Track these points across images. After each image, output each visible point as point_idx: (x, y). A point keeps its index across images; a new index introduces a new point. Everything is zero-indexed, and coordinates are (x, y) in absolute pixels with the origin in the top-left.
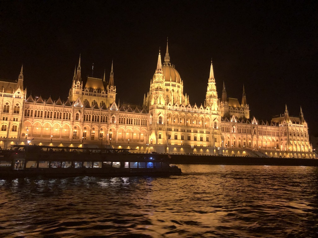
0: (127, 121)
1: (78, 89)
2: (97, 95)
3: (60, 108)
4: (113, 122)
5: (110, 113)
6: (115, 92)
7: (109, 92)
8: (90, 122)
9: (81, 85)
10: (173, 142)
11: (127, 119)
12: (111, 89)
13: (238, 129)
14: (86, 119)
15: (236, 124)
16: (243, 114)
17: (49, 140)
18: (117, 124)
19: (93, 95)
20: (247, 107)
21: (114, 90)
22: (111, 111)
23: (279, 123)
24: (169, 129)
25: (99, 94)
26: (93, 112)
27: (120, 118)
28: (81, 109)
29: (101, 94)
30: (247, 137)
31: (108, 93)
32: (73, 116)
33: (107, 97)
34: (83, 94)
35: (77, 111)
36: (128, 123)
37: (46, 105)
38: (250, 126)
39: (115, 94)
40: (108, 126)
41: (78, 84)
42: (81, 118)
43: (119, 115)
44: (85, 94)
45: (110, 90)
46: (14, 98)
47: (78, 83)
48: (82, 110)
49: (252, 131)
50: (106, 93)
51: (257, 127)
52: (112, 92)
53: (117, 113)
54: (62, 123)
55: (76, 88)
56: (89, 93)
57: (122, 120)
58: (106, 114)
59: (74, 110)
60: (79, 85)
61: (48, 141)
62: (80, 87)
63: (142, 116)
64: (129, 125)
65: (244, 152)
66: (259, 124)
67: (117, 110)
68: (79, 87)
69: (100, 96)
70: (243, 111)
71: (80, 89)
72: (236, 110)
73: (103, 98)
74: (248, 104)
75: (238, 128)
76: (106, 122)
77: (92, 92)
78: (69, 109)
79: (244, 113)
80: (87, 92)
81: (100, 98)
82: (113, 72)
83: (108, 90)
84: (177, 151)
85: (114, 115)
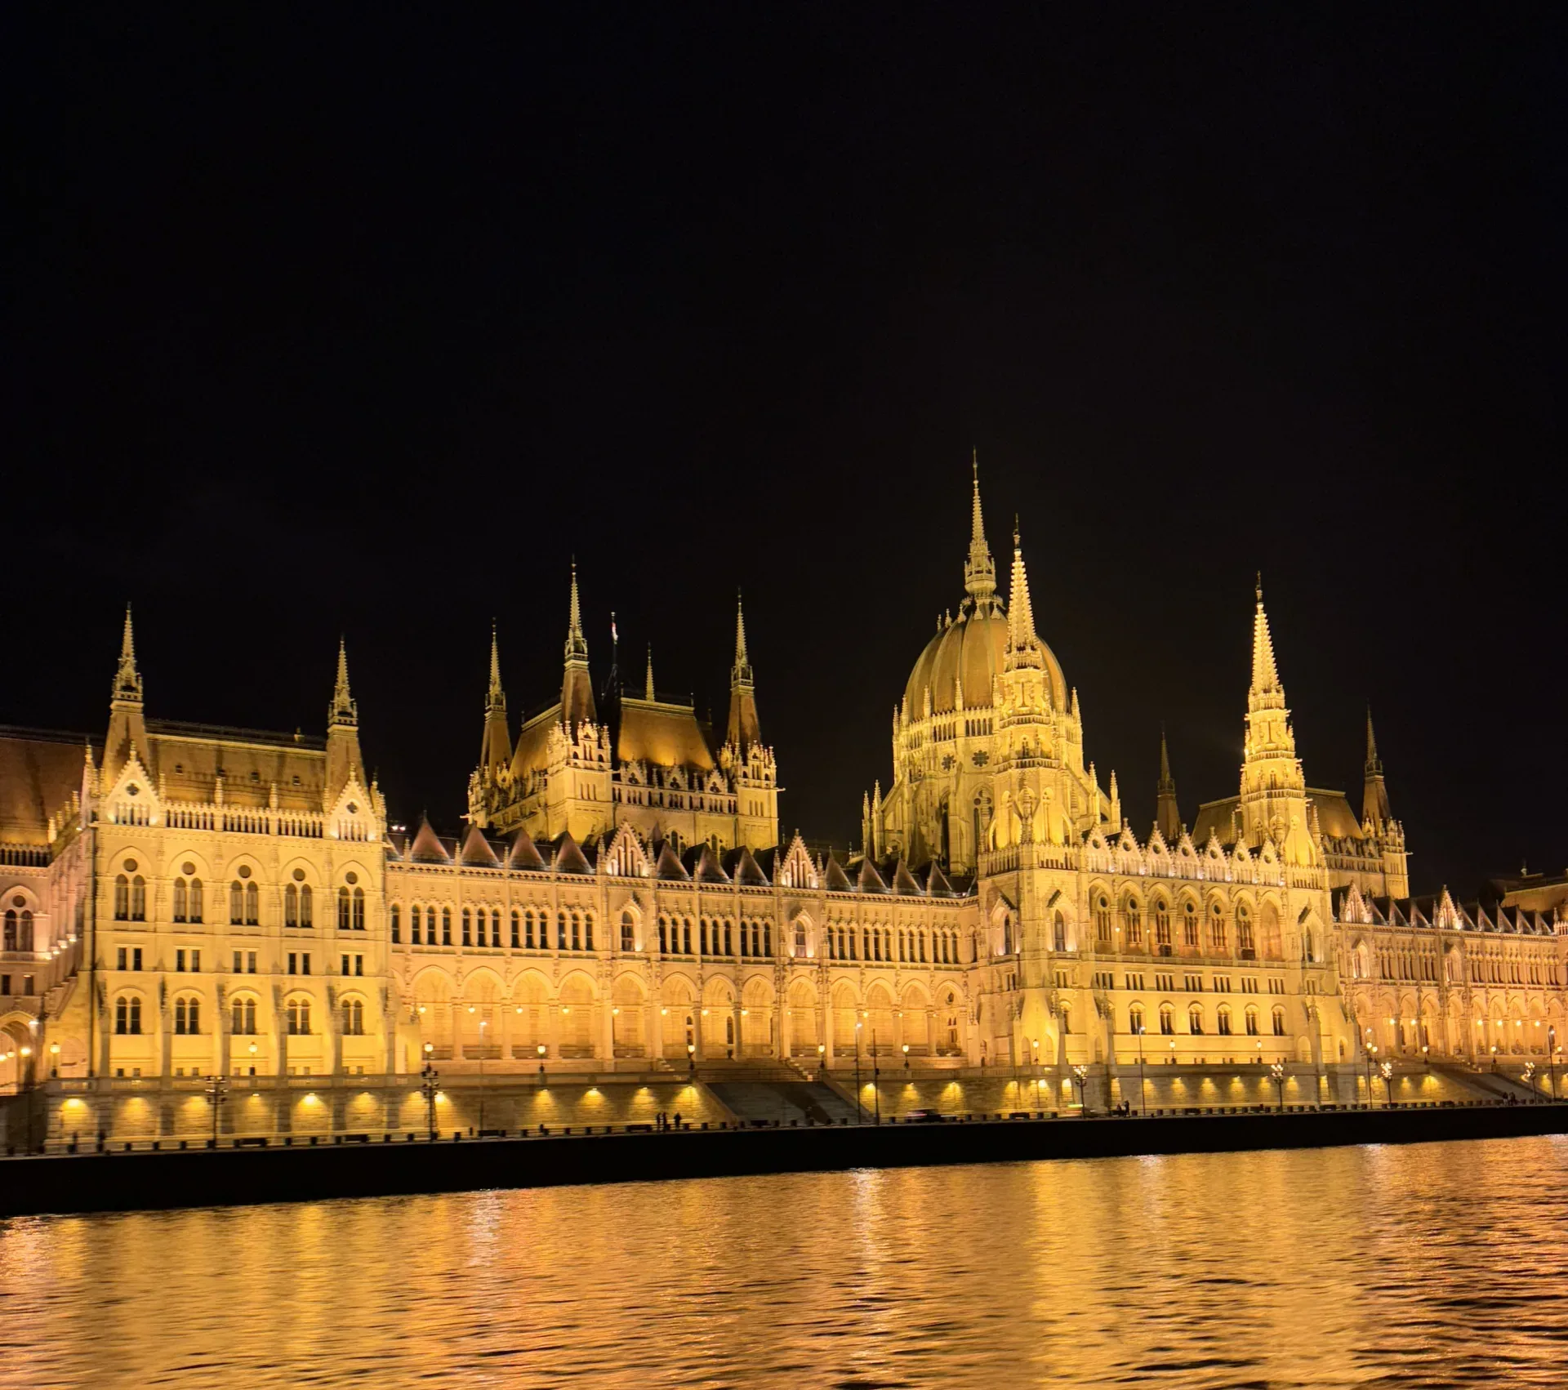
0: (866, 942)
1: (592, 769)
2: (686, 803)
3: (538, 887)
4: (800, 952)
5: (785, 900)
6: (773, 783)
7: (742, 780)
8: (693, 961)
9: (600, 747)
10: (1127, 1052)
11: (866, 932)
12: (751, 762)
13: (1380, 960)
14: (671, 943)
15: (1367, 934)
16: (1380, 876)
17: (532, 1075)
18: (820, 966)
19: (666, 801)
20: (1395, 835)
21: (767, 771)
22: (786, 894)
23: (1556, 917)
24: (1104, 975)
25: (696, 795)
26: (700, 900)
27: (830, 930)
28: (644, 885)
29: (709, 797)
30: (1419, 998)
31: (739, 788)
32: (609, 931)
33: (734, 809)
34: (617, 798)
35: (624, 902)
36: (872, 954)
37: (463, 872)
38: (1428, 940)
39: (774, 792)
40: (780, 979)
41: (587, 743)
42: (644, 939)
43: (826, 913)
44: (624, 799)
45: (749, 770)
46: (331, 838)
47: (587, 736)
48: (647, 894)
49: (1442, 968)
50: (731, 789)
51: (1462, 944)
52: (757, 782)
53: (816, 903)
54: (556, 973)
55: (580, 762)
56: (645, 791)
57: (842, 940)
58: (761, 910)
59: (607, 895)
60: (595, 745)
61: (527, 1081)
62: (601, 759)
63: (934, 908)
64: (874, 963)
65: (1431, 1082)
66: (1467, 927)
67: (815, 884)
68: (595, 757)
69: (702, 806)
70: (1377, 861)
71: (601, 769)
72: (1349, 853)
73: (714, 817)
74: (1396, 818)
75: (1378, 952)
76: (768, 953)
77: (661, 783)
78: (584, 889)
79: (1383, 871)
80: (638, 789)
81: (701, 816)
82: (750, 662)
83: (740, 773)
84: (1155, 1098)
85: (804, 911)
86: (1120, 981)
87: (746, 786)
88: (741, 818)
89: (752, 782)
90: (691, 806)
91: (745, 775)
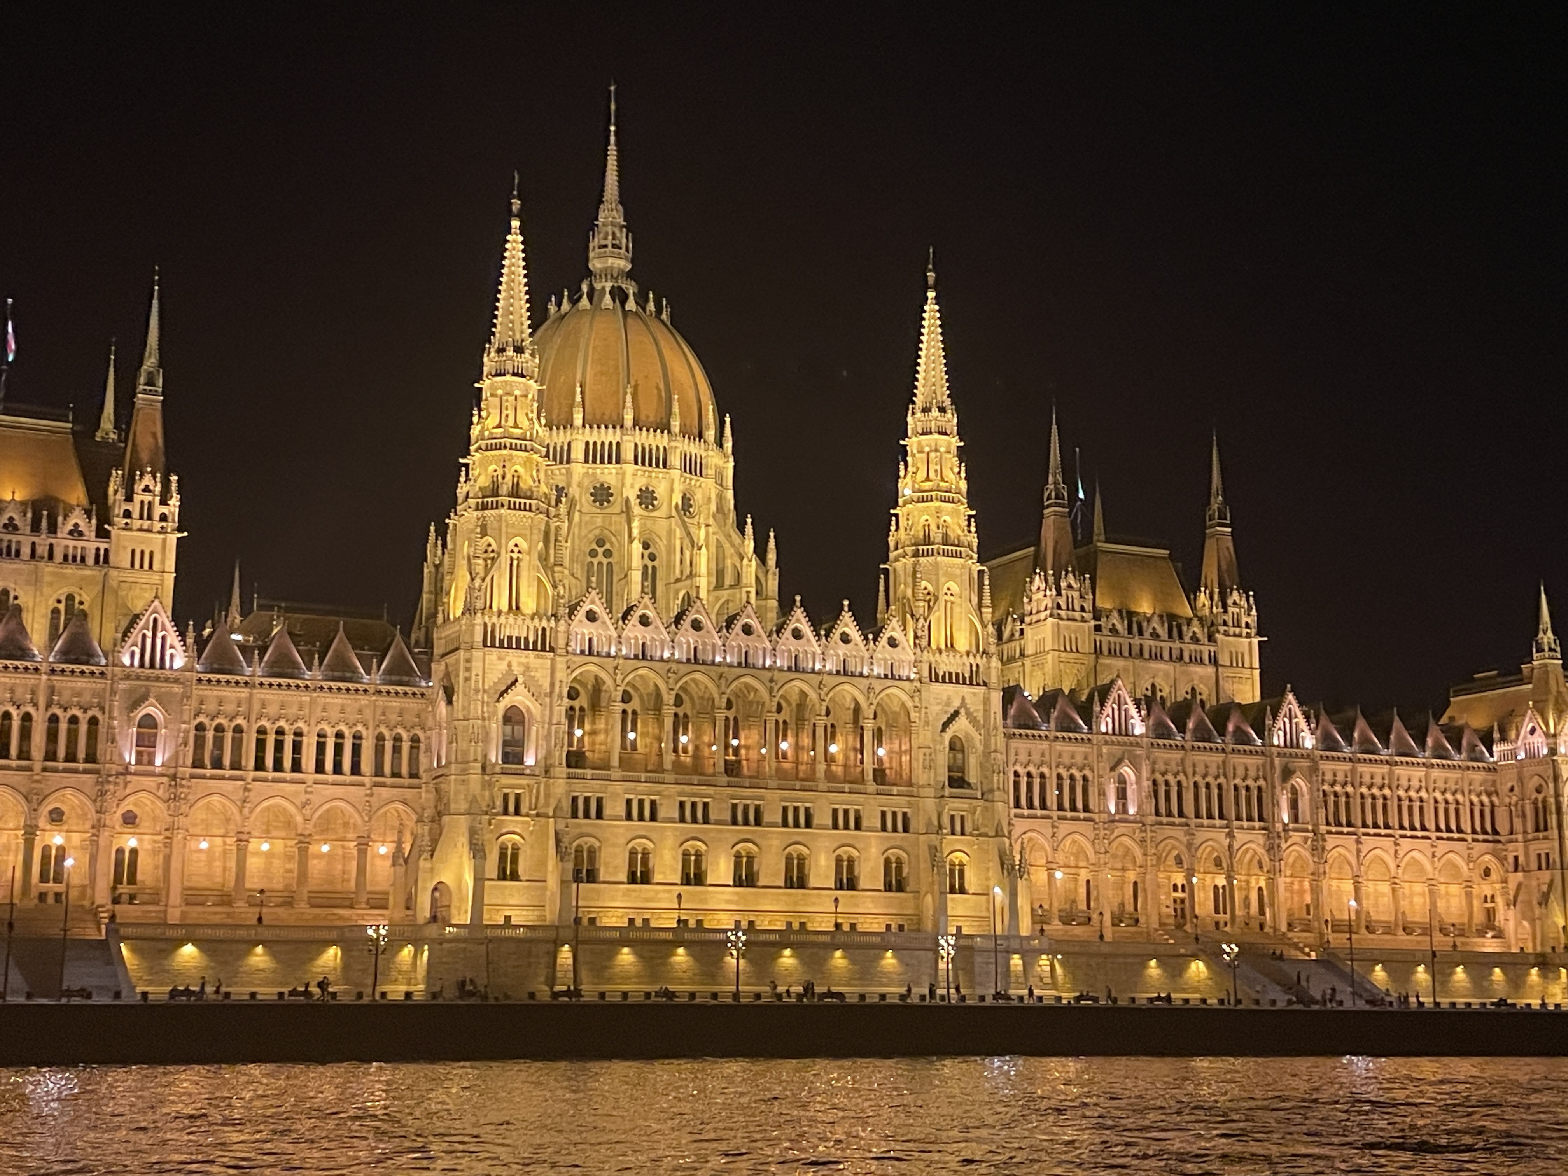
0: (261, 745)
2: (26, 551)
4: (145, 756)
5: (123, 686)
6: (171, 525)
10: (615, 906)
11: (262, 731)
12: (137, 498)
13: (1162, 789)
15: (1139, 752)
16: (1211, 670)
18: (174, 777)
20: (1243, 609)
21: (164, 509)
22: (128, 677)
23: (1496, 735)
24: (587, 800)
25: (43, 541)
27: (200, 728)
29: (63, 542)
31: (115, 532)
33: (103, 559)
36: (269, 761)
38: (1252, 762)
39: (173, 539)
40: (103, 794)
43: (194, 703)
45: (135, 508)
49: (1276, 804)
50: (102, 533)
51: (1314, 769)
52: (146, 524)
53: (177, 689)
57: (219, 743)
58: (86, 698)
64: (271, 775)
65: (1197, 970)
66: (1328, 743)
67: (178, 663)
69: (51, 557)
70: (1206, 649)
73: (70, 570)
75: (1158, 776)
76: (91, 758)
79: (1214, 661)
81: (48, 569)
82: (161, 364)
83: (119, 510)
84: (638, 976)
85: (152, 700)
86: (615, 807)
87: (127, 528)
88: (113, 573)
89: (137, 524)
90: (33, 554)
91: (128, 514)
